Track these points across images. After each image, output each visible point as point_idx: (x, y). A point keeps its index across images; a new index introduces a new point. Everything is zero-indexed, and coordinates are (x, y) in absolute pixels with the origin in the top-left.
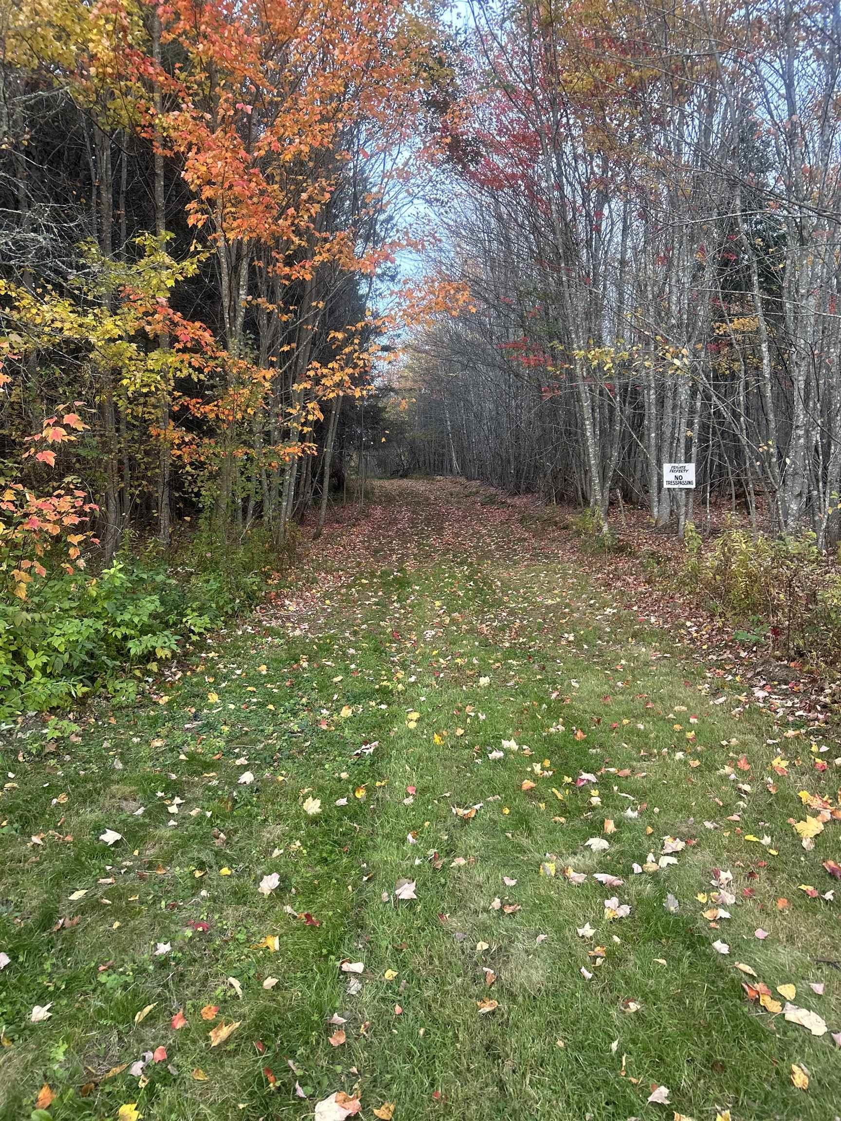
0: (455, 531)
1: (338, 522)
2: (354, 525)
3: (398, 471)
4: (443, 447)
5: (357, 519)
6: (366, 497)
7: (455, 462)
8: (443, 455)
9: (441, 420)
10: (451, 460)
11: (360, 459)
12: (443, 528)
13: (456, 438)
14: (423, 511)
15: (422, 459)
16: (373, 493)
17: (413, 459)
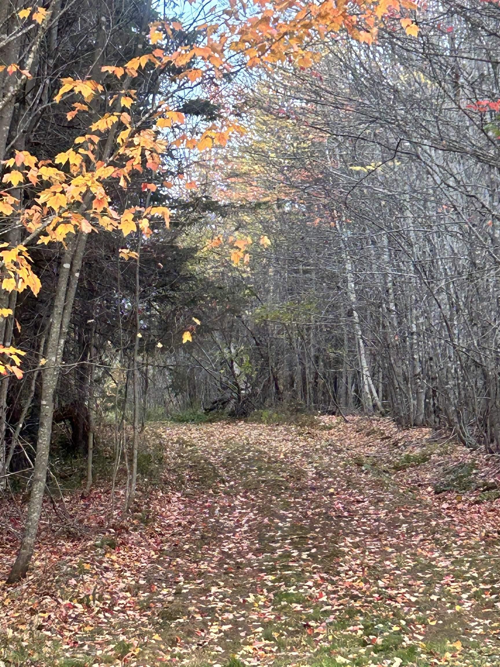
0: (369, 560)
1: (71, 536)
2: (113, 545)
3: (225, 403)
4: (338, 343)
5: (120, 529)
6: (142, 470)
7: (367, 382)
8: (338, 361)
9: (333, 277)
10: (357, 375)
11: (130, 375)
12: (337, 554)
13: (369, 323)
14: (287, 506)
15: (283, 373)
16: (161, 460)
17: (261, 372)
